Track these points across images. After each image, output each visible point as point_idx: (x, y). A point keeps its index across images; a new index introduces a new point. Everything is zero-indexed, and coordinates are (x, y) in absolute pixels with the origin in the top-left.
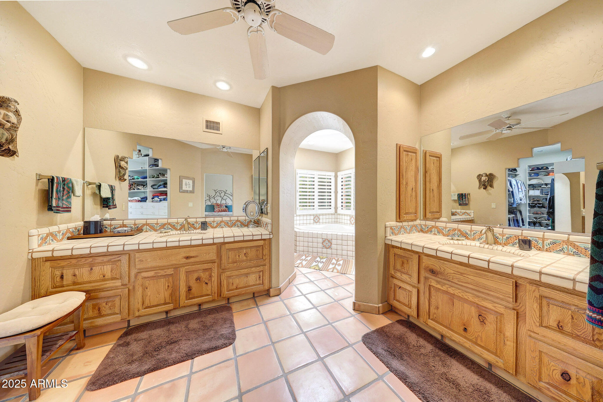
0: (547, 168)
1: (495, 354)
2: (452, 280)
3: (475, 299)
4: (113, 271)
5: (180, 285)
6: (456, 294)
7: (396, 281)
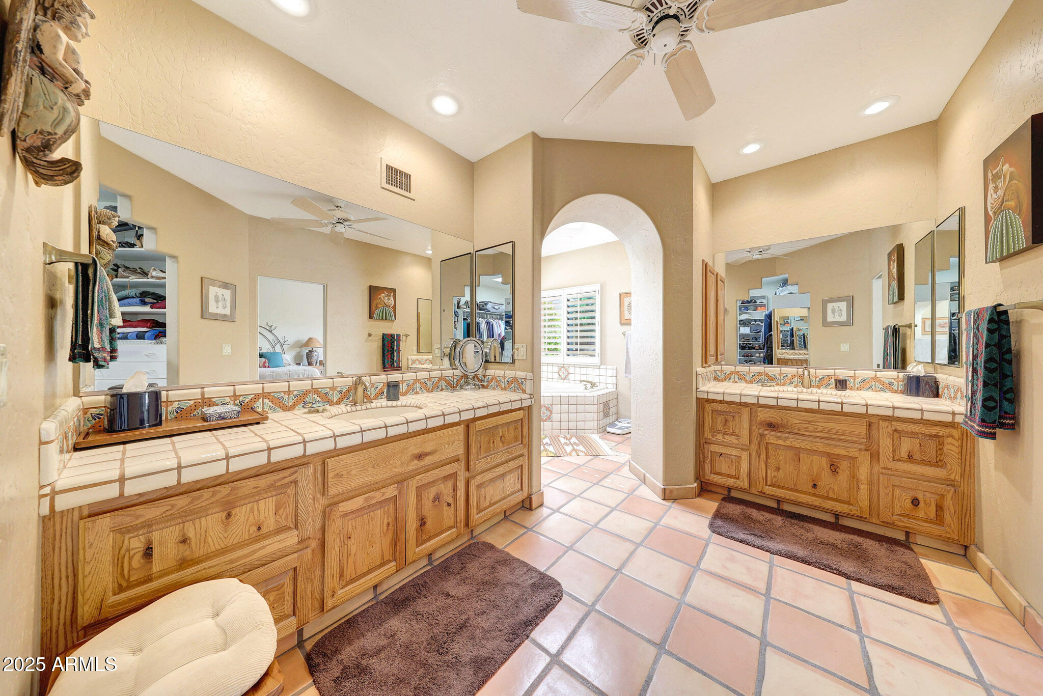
0: (755, 302)
1: (849, 503)
2: (798, 432)
3: (827, 449)
4: (281, 512)
5: (408, 519)
6: (803, 447)
7: (713, 448)
